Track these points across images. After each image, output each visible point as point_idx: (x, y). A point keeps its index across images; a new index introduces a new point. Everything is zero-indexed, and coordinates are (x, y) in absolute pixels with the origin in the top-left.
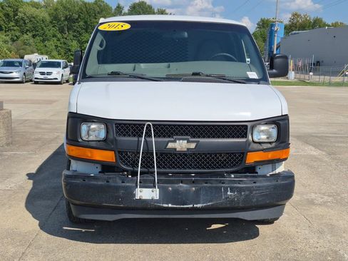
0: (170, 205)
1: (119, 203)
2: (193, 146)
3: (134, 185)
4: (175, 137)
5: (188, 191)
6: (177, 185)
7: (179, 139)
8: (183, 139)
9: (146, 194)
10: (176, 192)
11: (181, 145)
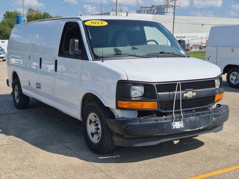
0: (189, 130)
1: (164, 132)
2: (195, 94)
3: (171, 120)
4: (186, 90)
5: (195, 120)
6: (190, 118)
7: (189, 91)
8: (190, 91)
9: (178, 125)
10: (190, 121)
11: (190, 94)
